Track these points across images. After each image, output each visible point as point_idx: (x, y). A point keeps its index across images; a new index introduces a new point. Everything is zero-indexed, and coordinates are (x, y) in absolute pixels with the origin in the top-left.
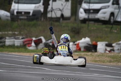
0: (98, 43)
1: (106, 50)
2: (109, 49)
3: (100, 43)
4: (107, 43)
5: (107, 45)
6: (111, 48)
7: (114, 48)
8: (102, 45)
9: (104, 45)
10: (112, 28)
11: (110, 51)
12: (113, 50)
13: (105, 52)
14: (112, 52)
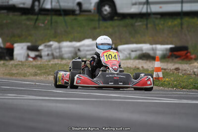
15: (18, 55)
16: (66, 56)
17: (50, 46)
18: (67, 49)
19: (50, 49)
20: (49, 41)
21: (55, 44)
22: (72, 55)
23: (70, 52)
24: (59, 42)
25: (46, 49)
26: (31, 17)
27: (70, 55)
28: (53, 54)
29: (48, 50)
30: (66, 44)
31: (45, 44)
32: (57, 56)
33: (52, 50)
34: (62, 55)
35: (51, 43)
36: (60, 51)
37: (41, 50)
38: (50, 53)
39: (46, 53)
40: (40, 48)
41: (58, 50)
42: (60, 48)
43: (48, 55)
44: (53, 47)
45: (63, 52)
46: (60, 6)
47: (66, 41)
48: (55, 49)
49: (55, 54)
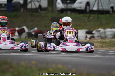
0: (79, 31)
1: (86, 37)
2: (89, 36)
4: (87, 30)
5: (87, 33)
6: (91, 35)
7: (94, 35)
8: (83, 32)
9: (85, 32)
11: (90, 38)
12: (93, 37)
13: (85, 39)
14: (93, 38)
15: (80, 36)
16: (109, 37)
17: (99, 31)
18: (109, 33)
19: (99, 33)
20: (99, 28)
21: (102, 30)
22: (112, 36)
23: (111, 35)
24: (104, 29)
25: (97, 33)
26: (86, 15)
27: (111, 36)
28: (101, 36)
29: (98, 34)
30: (108, 30)
31: (96, 30)
32: (103, 37)
33: (100, 34)
34: (107, 36)
35: (100, 29)
36: (105, 34)
37: (94, 33)
38: (99, 35)
39: (97, 35)
40: (93, 32)
41: (104, 34)
42: (105, 32)
43: (98, 36)
44: (101, 31)
45: (107, 35)
46: (103, 8)
47: (108, 28)
48: (102, 33)
49: (102, 36)
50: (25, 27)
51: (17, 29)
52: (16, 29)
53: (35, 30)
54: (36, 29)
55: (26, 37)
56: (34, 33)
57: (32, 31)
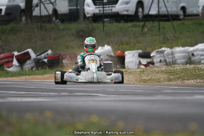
0: (126, 53)
1: (140, 63)
2: (144, 61)
3: (129, 53)
4: (140, 51)
6: (149, 60)
7: (153, 59)
9: (137, 55)
10: (144, 26)
11: (146, 66)
12: (153, 63)
13: (138, 68)
14: (151, 65)
15: (128, 63)
16: (179, 61)
17: (162, 52)
18: (180, 55)
19: (162, 55)
20: (161, 48)
21: (167, 50)
22: (186, 60)
23: (183, 57)
24: (171, 48)
25: (158, 56)
27: (183, 60)
28: (165, 61)
29: (160, 57)
30: (178, 49)
31: (157, 50)
32: (169, 62)
33: (164, 57)
34: (176, 60)
35: (163, 49)
36: (173, 57)
37: (154, 56)
38: (162, 59)
39: (159, 59)
40: (152, 55)
41: (170, 56)
42: (172, 54)
43: (160, 61)
44: (166, 52)
45: (176, 58)
48: (168, 55)
49: (168, 60)
50: (30, 50)
51: (16, 53)
52: (14, 54)
53: (47, 54)
54: (50, 52)
55: (32, 68)
56: (46, 60)
57: (43, 55)
